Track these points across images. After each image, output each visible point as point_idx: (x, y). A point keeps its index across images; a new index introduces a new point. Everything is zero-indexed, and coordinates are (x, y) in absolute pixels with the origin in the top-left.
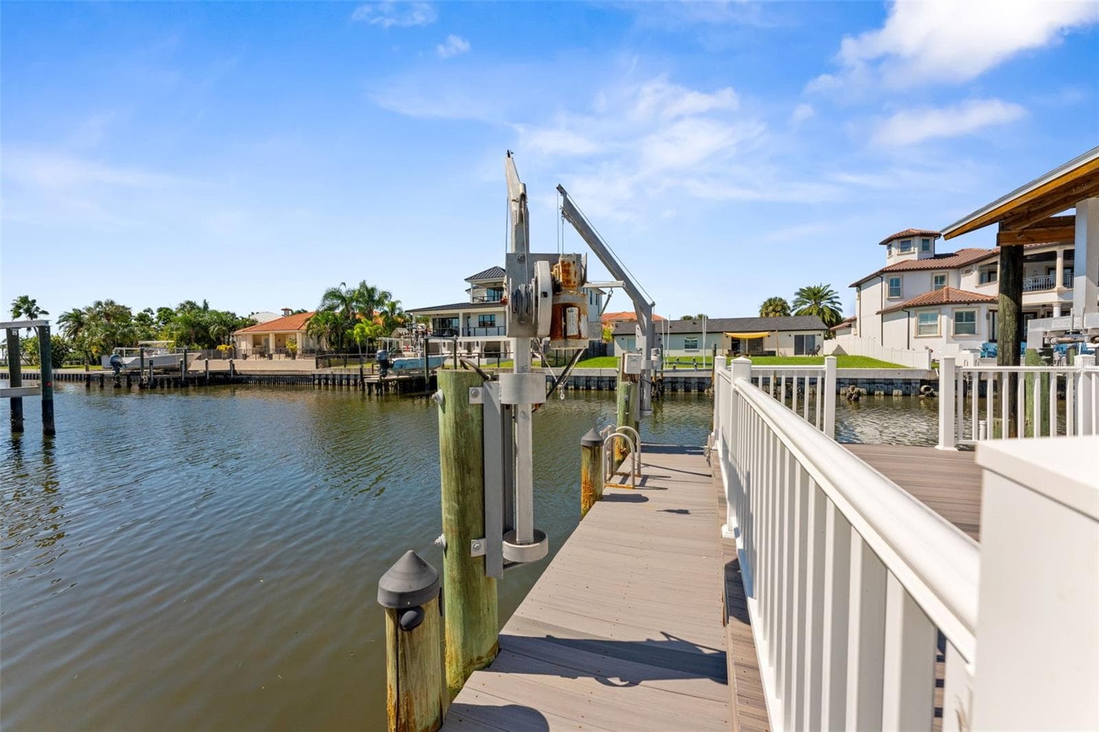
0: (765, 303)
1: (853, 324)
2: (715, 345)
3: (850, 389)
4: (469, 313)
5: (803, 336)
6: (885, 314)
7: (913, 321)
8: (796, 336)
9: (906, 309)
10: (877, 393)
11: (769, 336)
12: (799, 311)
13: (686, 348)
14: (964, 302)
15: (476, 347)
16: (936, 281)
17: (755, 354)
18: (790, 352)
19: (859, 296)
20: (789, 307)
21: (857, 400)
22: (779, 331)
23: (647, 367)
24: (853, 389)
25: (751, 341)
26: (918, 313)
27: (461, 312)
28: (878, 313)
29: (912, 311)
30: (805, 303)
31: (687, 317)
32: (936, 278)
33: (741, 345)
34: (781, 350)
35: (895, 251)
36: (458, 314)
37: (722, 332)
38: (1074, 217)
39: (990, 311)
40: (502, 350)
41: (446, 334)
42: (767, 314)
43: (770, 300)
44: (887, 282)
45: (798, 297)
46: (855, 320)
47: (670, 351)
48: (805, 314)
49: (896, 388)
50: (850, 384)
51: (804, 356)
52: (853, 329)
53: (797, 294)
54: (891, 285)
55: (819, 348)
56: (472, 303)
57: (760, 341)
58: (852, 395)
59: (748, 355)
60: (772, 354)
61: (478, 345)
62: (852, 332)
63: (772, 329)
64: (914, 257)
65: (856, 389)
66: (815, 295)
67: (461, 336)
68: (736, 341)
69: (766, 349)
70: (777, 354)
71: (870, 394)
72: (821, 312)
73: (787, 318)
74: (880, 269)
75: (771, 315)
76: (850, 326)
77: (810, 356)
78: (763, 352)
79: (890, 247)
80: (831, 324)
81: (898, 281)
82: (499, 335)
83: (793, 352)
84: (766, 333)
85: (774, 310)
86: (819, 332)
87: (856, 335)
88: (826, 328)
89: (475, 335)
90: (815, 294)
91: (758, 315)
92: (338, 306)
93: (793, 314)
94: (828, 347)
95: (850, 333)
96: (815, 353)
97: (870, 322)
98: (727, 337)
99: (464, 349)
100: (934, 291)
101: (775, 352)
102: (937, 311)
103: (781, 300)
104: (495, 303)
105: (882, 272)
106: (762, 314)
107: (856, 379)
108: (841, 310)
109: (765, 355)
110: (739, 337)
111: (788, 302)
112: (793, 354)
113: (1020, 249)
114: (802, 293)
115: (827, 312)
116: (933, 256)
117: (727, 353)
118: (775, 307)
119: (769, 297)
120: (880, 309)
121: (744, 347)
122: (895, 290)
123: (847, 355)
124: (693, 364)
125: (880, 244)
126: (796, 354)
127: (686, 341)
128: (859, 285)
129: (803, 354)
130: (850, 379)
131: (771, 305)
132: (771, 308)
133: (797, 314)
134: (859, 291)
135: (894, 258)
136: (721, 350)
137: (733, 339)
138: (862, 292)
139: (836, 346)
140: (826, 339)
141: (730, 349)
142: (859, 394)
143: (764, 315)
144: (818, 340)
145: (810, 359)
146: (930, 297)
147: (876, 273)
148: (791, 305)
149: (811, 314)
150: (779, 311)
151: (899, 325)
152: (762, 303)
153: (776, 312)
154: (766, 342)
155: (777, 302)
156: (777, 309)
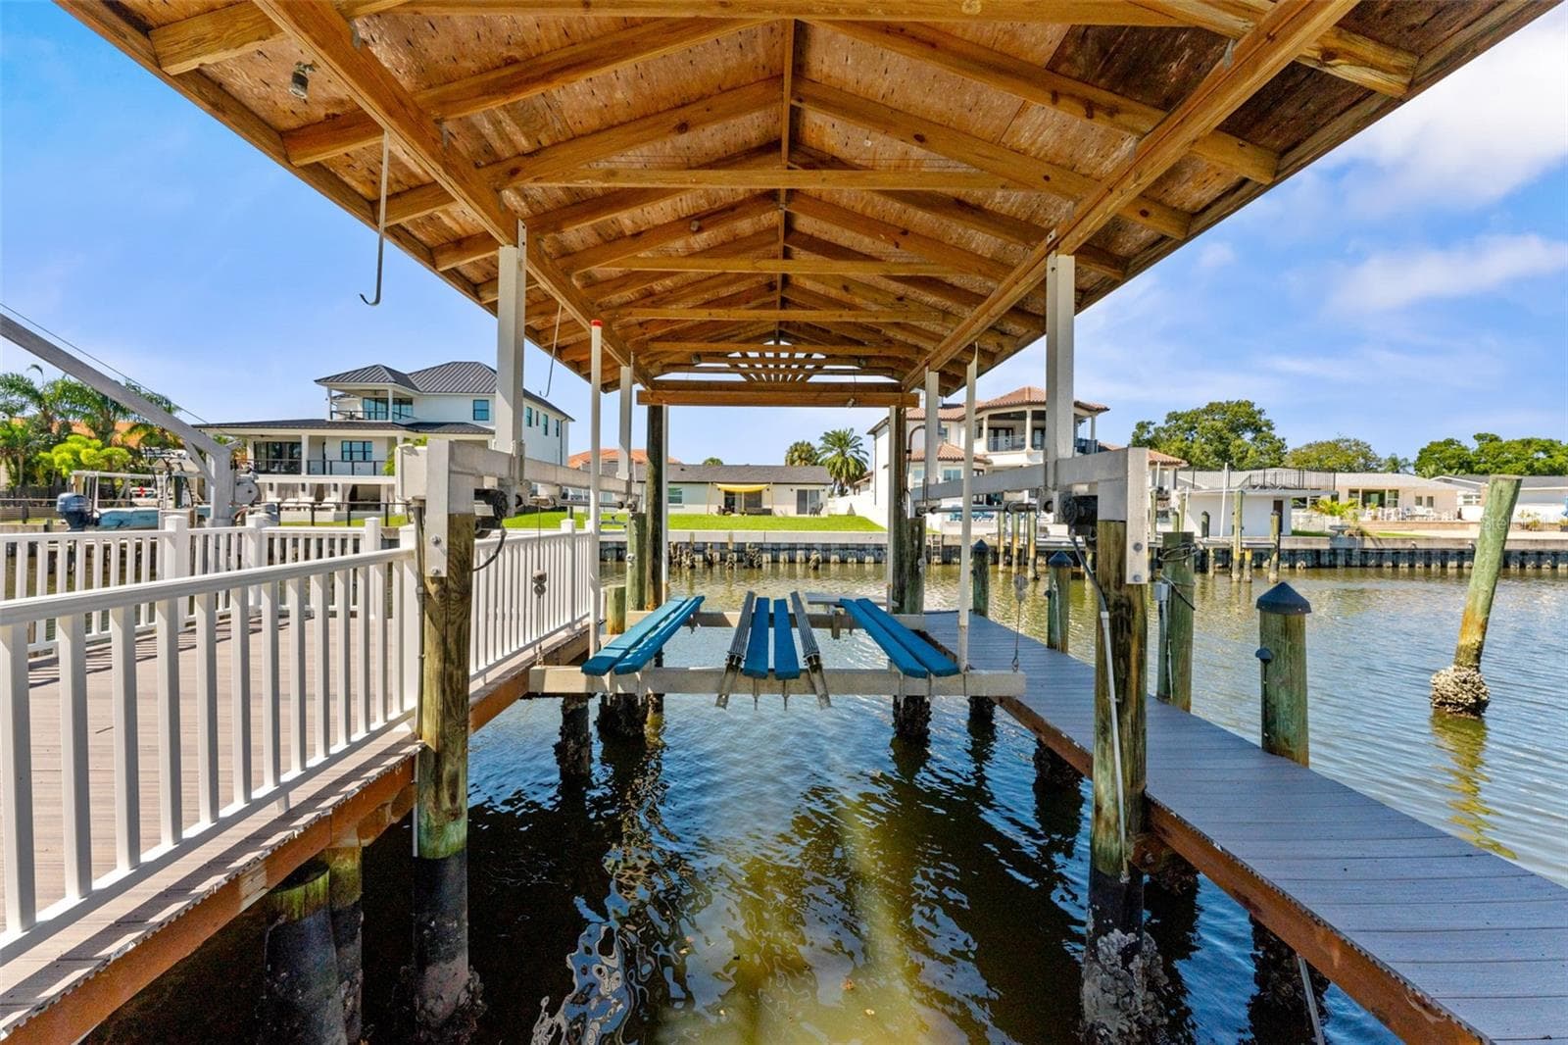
0: (791, 448)
4: (324, 437)
5: (806, 491)
8: (799, 491)
10: (850, 560)
11: (769, 489)
12: (822, 460)
14: (951, 460)
15: (333, 493)
17: (752, 512)
18: (792, 510)
19: (875, 445)
22: (775, 484)
25: (748, 494)
27: (305, 434)
30: (831, 450)
33: (737, 501)
34: (781, 508)
36: (300, 437)
37: (712, 483)
40: (383, 500)
41: (276, 469)
42: (793, 462)
43: (796, 444)
45: (824, 441)
46: (872, 474)
49: (869, 555)
51: (807, 516)
53: (822, 438)
55: (823, 507)
56: (329, 420)
57: (758, 496)
59: (744, 514)
60: (769, 512)
61: (336, 489)
62: (871, 488)
63: (782, 481)
67: (304, 474)
68: (730, 495)
69: (765, 507)
70: (774, 513)
71: (843, 561)
72: (845, 461)
75: (797, 464)
76: (869, 481)
77: (814, 515)
78: (760, 510)
82: (375, 474)
83: (796, 510)
84: (765, 486)
85: (800, 457)
86: (823, 487)
87: (873, 491)
89: (331, 473)
90: (840, 440)
91: (782, 463)
92: (23, 407)
94: (838, 506)
96: (818, 512)
98: (719, 490)
99: (311, 495)
101: (772, 510)
103: (808, 444)
104: (376, 424)
106: (787, 461)
109: (761, 514)
110: (734, 490)
111: (814, 447)
112: (795, 512)
114: (827, 437)
115: (852, 462)
117: (718, 510)
118: (802, 453)
119: (794, 442)
121: (740, 504)
123: (855, 515)
126: (798, 513)
129: (806, 513)
131: (797, 450)
132: (796, 454)
134: (875, 440)
136: (706, 506)
137: (727, 493)
138: (877, 441)
139: (846, 506)
141: (722, 506)
143: (789, 463)
144: (823, 496)
145: (812, 519)
148: (817, 451)
150: (805, 459)
152: (788, 448)
153: (802, 460)
154: (765, 497)
155: (805, 448)
156: (803, 456)
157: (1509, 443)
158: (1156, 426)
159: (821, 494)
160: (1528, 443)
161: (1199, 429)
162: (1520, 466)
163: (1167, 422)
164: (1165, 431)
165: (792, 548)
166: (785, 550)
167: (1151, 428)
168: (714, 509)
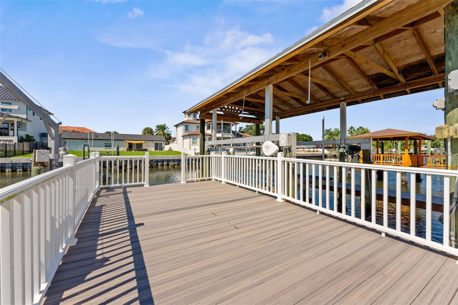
0: (144, 129)
1: (175, 139)
2: (118, 146)
3: (172, 163)
5: (158, 143)
6: (184, 137)
7: (191, 139)
8: (155, 143)
9: (189, 136)
11: (145, 143)
12: (157, 134)
13: (105, 147)
16: (197, 127)
17: (139, 150)
18: (153, 149)
19: (177, 130)
20: (153, 132)
21: (174, 167)
22: (148, 141)
23: (55, 157)
24: (173, 163)
25: (137, 144)
26: (193, 137)
28: (182, 136)
29: (191, 136)
30: (159, 131)
31: (109, 132)
32: (197, 126)
33: (133, 146)
34: (149, 148)
35: (187, 116)
37: (124, 140)
38: (212, 113)
39: (209, 138)
42: (145, 134)
43: (146, 128)
44: (184, 126)
45: (156, 128)
46: (175, 138)
47: (93, 148)
48: (159, 135)
50: (172, 161)
51: (158, 151)
52: (175, 141)
54: (186, 127)
55: (163, 148)
57: (141, 145)
58: (173, 165)
59: (136, 151)
60: (146, 150)
62: (175, 142)
63: (146, 140)
64: (192, 119)
65: (174, 163)
66: (162, 128)
68: (131, 144)
69: (144, 148)
70: (148, 150)
72: (164, 134)
73: (153, 136)
74: (182, 121)
75: (147, 134)
76: (174, 140)
77: (160, 151)
78: (142, 149)
79: (185, 114)
80: (168, 139)
81: (187, 126)
83: (154, 149)
84: (144, 141)
85: (148, 132)
86: (163, 142)
87: (176, 143)
88: (166, 140)
91: (141, 134)
93: (155, 134)
94: (167, 148)
95: (174, 143)
96: (162, 150)
97: (180, 139)
98: (126, 142)
100: (196, 131)
101: (147, 149)
102: (197, 137)
103: (150, 128)
105: (183, 122)
106: (143, 133)
107: (174, 159)
108: (171, 134)
109: (143, 151)
110: (132, 142)
111: (153, 129)
112: (154, 150)
113: (204, 120)
114: (158, 126)
115: (166, 134)
116: (196, 119)
117: (127, 149)
118: (148, 131)
119: (146, 127)
120: (182, 135)
121: (134, 147)
122: (187, 129)
123: (173, 151)
124: (107, 155)
125: (183, 113)
126: (155, 150)
127: (105, 143)
128: (176, 126)
129: (158, 150)
130: (172, 159)
131: (146, 130)
132: (146, 131)
133: (156, 135)
134: (177, 128)
135: (186, 118)
136: (123, 148)
137: (129, 143)
138: (178, 128)
139: (169, 148)
140: (166, 144)
141: (128, 148)
142: (175, 165)
143: (144, 134)
144: (163, 145)
145: (160, 152)
146: (195, 132)
147: (181, 123)
148: (154, 131)
149: (161, 135)
150: (150, 133)
151: (187, 141)
152: (143, 129)
153: (148, 133)
154: (143, 145)
155: (149, 129)
156: (149, 132)
157: (301, 135)
158: (244, 128)
159: (163, 144)
160: (303, 135)
161: (253, 129)
162: (302, 139)
163: (246, 127)
164: (246, 129)
165: (163, 161)
166: (160, 162)
167: (243, 128)
168: (126, 149)
